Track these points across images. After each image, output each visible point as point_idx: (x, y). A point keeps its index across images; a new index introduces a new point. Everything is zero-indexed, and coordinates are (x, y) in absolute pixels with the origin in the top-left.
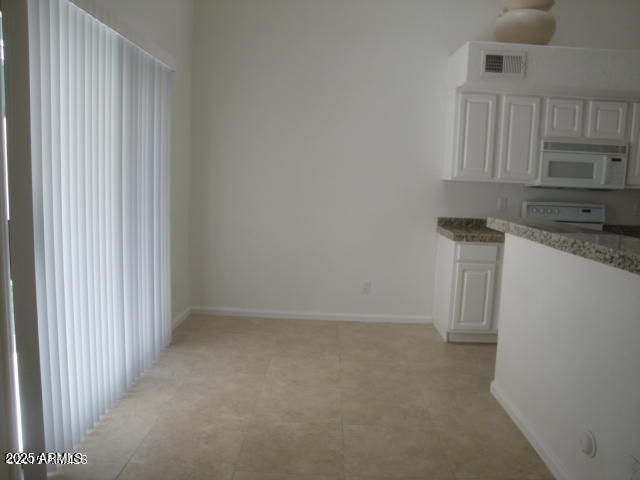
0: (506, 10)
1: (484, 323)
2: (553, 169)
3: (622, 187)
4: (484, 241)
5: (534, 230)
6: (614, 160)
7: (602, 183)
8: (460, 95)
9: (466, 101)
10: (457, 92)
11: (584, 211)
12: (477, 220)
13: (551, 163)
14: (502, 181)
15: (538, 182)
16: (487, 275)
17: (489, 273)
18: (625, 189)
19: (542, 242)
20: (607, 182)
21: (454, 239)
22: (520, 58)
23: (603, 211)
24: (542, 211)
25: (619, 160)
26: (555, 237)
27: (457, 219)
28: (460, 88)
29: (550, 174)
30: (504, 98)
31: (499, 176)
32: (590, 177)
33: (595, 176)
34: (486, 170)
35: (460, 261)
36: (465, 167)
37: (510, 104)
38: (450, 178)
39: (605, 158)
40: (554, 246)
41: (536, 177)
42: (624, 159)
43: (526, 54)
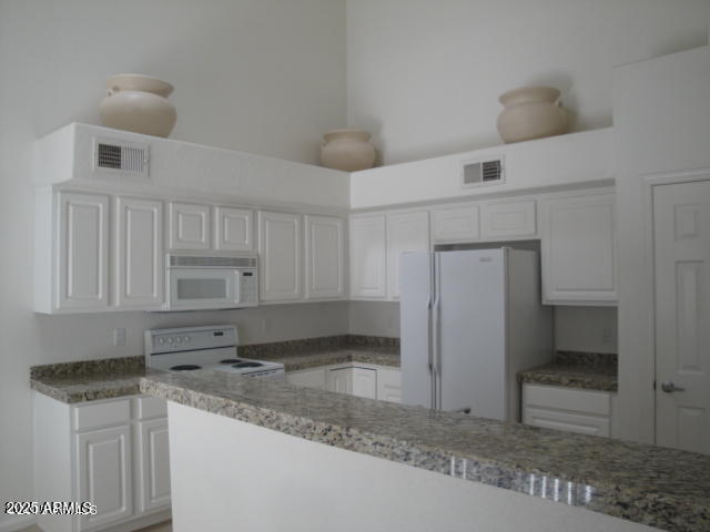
0: (116, 89)
1: (124, 509)
2: (183, 289)
3: (256, 304)
4: (112, 396)
5: (243, 405)
6: (245, 274)
7: (237, 301)
8: (59, 194)
9: (68, 204)
10: (54, 191)
11: (216, 334)
12: (87, 362)
13: (180, 282)
14: (121, 310)
15: (166, 307)
16: (120, 442)
17: (122, 437)
18: (260, 307)
19: (261, 424)
20: (242, 300)
21: (69, 402)
22: (142, 151)
23: (236, 332)
24: (170, 340)
25: (250, 274)
26: (286, 418)
27: (61, 365)
28: (59, 185)
29: (180, 296)
30: (118, 200)
31: (117, 303)
32: (222, 295)
33: (228, 294)
34: (100, 296)
35: (80, 431)
36: (70, 293)
37: (126, 208)
38: (49, 312)
39: (237, 272)
40: (287, 431)
41: (164, 301)
42: (255, 273)
43: (149, 148)
